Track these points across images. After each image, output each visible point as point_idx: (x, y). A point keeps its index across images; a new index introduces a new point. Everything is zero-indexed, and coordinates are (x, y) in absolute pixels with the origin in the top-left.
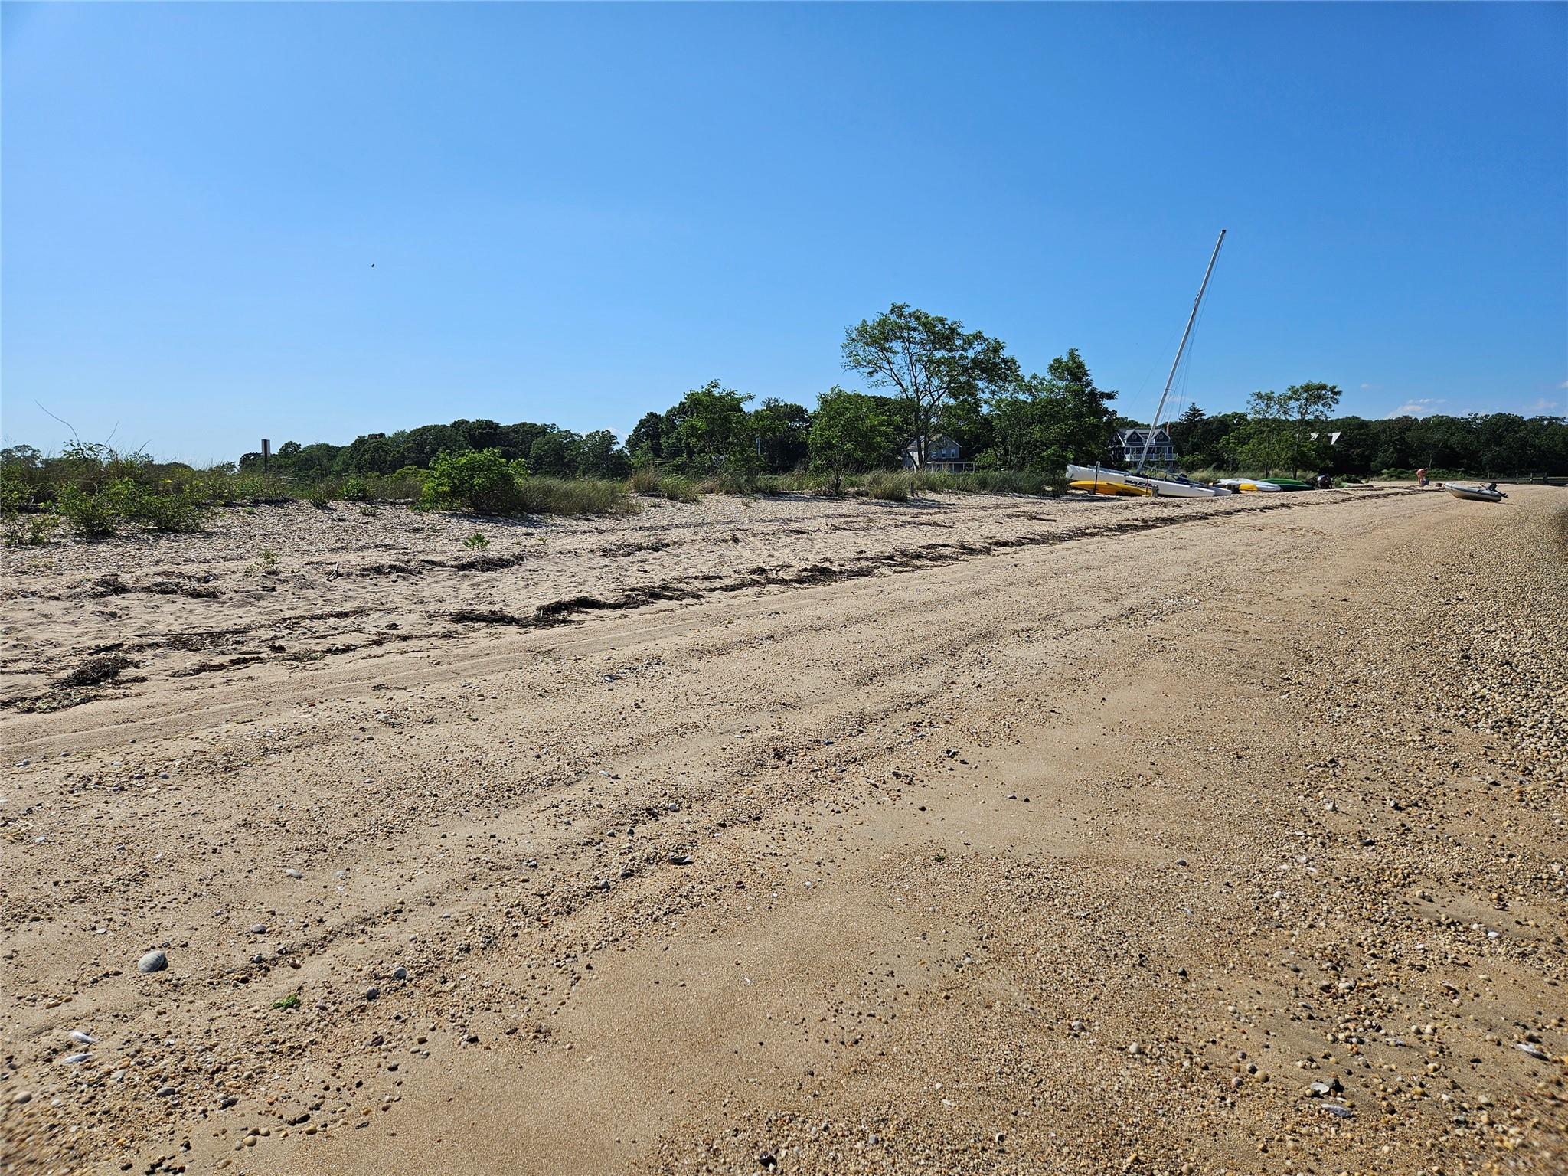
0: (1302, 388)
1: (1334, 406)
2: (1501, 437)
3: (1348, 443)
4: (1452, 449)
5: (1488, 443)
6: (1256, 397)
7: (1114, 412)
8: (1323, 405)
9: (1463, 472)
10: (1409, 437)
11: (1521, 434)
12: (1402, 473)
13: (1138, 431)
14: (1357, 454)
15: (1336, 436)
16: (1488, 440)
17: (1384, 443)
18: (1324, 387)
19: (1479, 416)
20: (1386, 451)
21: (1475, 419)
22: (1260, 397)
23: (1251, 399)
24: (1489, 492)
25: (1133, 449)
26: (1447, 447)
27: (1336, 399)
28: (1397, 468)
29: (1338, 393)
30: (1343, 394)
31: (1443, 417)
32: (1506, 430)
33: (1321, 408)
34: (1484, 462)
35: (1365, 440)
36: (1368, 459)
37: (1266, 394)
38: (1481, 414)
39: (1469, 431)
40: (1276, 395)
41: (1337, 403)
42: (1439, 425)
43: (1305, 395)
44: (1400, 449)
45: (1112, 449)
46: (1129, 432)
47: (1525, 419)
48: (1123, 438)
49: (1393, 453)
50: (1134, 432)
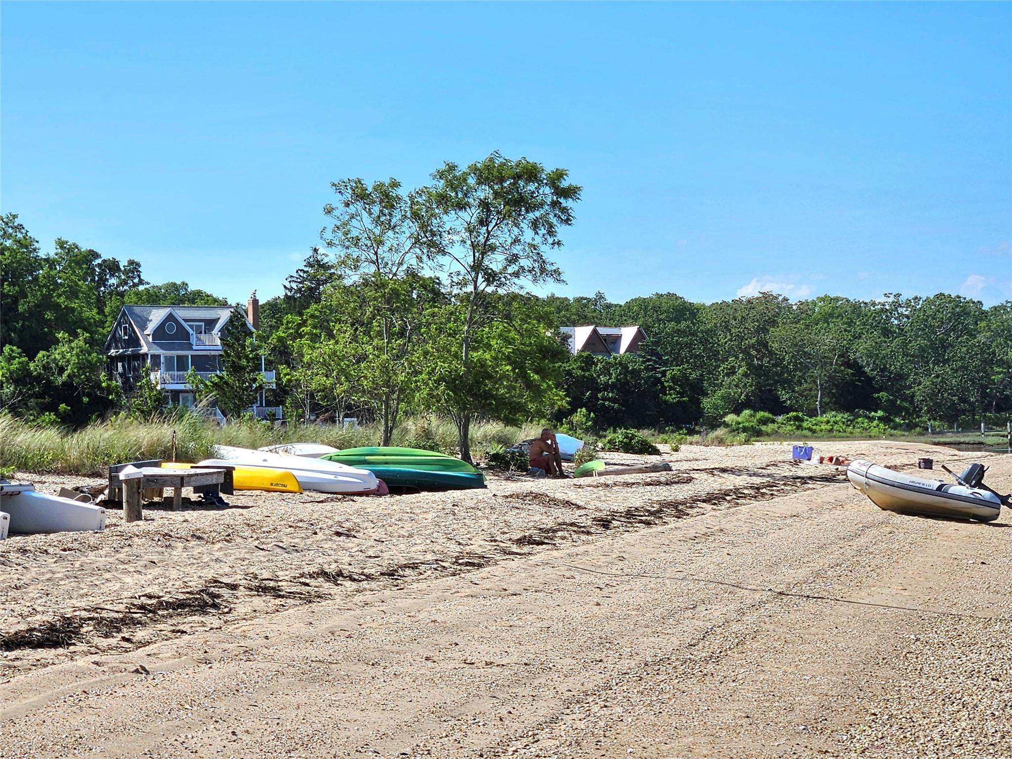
0: (474, 169)
1: (562, 231)
2: (945, 345)
3: (653, 353)
4: (856, 366)
5: (922, 356)
6: (348, 195)
7: (134, 266)
8: (535, 225)
9: (880, 419)
10: (777, 338)
11: (982, 338)
12: (765, 422)
13: (181, 313)
14: (673, 378)
15: (628, 334)
16: (922, 349)
17: (729, 353)
18: (531, 173)
19: (903, 299)
20: (732, 372)
21: (896, 305)
22: (361, 195)
23: (336, 200)
24: (965, 491)
25: (169, 360)
26: (848, 364)
27: (564, 210)
28: (756, 409)
29: (570, 192)
30: (583, 194)
31: (837, 299)
32: (953, 329)
33: (528, 235)
34: (918, 398)
35: (689, 345)
36: (696, 390)
37: (379, 187)
38: (907, 295)
39: (886, 332)
40: (403, 192)
41: (567, 221)
42: (831, 315)
43: (484, 192)
44: (761, 366)
45: (121, 358)
46: (157, 316)
47: (986, 308)
48: (143, 327)
49: (745, 375)
50: (170, 317)
